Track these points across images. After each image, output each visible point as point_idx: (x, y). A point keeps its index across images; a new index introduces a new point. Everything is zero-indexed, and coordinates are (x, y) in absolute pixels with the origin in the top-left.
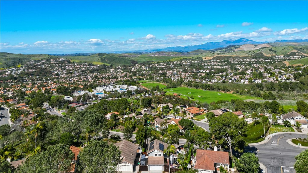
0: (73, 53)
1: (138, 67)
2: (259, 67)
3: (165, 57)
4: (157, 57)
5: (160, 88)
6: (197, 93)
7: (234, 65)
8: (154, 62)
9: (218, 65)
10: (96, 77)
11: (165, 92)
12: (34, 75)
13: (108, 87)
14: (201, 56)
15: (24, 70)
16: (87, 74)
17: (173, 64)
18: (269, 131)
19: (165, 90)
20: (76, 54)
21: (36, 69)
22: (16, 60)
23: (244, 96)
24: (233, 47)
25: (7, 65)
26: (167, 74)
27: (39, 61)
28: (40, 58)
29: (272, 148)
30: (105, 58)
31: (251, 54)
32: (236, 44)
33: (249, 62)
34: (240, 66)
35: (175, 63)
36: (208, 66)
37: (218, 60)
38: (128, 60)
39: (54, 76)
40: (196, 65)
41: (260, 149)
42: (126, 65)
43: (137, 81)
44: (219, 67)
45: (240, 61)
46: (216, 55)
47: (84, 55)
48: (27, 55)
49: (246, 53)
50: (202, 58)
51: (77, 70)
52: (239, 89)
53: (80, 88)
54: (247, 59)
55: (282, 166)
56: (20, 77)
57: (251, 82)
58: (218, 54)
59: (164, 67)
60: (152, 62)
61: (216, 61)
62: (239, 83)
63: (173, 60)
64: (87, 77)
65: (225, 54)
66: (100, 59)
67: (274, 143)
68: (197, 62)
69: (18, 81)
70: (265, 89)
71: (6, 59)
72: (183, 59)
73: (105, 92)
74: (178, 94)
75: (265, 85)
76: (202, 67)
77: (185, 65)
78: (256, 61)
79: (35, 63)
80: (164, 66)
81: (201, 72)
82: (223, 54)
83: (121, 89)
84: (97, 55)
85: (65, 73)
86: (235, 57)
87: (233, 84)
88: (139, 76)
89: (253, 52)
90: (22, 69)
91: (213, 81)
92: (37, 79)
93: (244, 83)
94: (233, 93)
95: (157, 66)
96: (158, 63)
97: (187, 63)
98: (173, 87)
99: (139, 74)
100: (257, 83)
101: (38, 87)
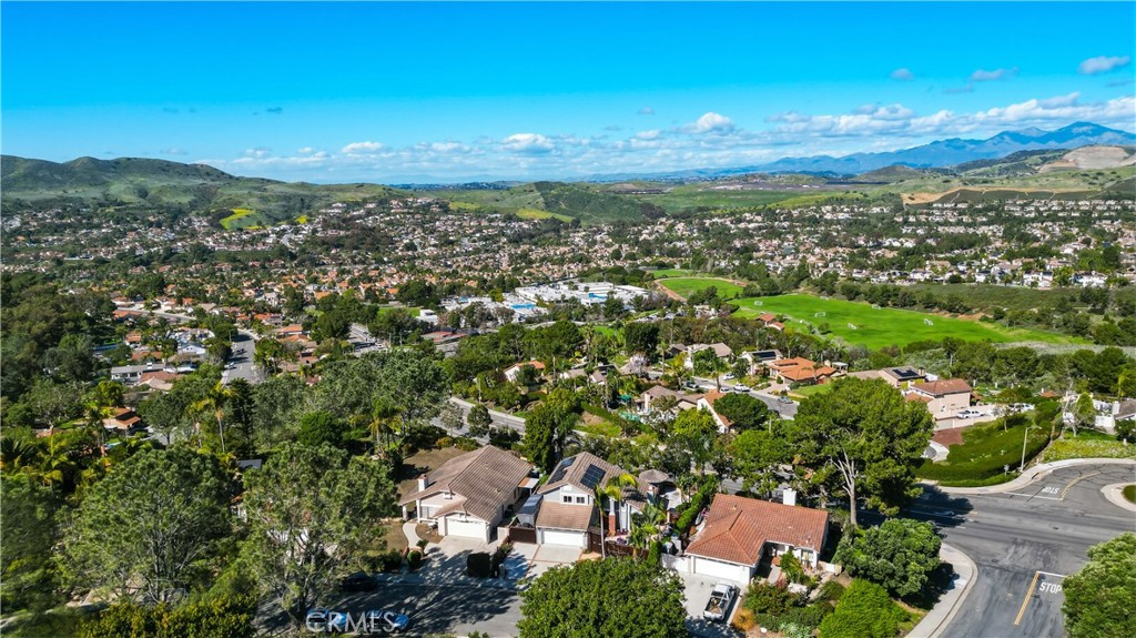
0: (462, 182)
1: (662, 227)
2: (1119, 230)
3: (763, 193)
4: (735, 193)
5: (720, 294)
6: (847, 315)
7: (1020, 224)
8: (719, 212)
9: (959, 223)
10: (524, 256)
11: (736, 309)
12: (343, 246)
13: (553, 287)
14: (899, 191)
15: (315, 231)
16: (499, 248)
17: (789, 217)
18: (1043, 453)
19: (735, 302)
20: (471, 184)
21: (348, 230)
22: (292, 203)
23: (1022, 331)
24: (1036, 158)
25: (269, 217)
26: (758, 250)
27: (358, 205)
28: (359, 196)
29: (1032, 507)
30: (558, 197)
31: (1102, 185)
32: (1053, 144)
33: (1085, 212)
34: (1045, 229)
35: (795, 213)
36: (919, 224)
37: (959, 206)
38: (633, 204)
39: (402, 251)
40: (873, 221)
41: (983, 509)
42: (627, 219)
43: (648, 272)
44: (961, 230)
45: (1050, 209)
46: (956, 186)
47: (496, 187)
48: (326, 186)
49: (1080, 179)
50: (898, 196)
51: (471, 236)
52: (1008, 306)
53: (469, 288)
54: (1080, 203)
55: (1040, 570)
56: (303, 251)
57: (1064, 281)
58: (965, 184)
59: (754, 229)
60: (715, 209)
61: (954, 209)
62: (1014, 284)
63: (788, 204)
64: (497, 256)
65: (992, 182)
66: (541, 199)
67: (1046, 494)
68: (876, 210)
69: (301, 264)
70: (1112, 309)
71: (264, 199)
72: (827, 202)
73: (541, 303)
74: (778, 316)
75: (1118, 294)
76: (893, 229)
77: (832, 220)
78: (1116, 210)
79: (347, 212)
80: (754, 222)
81: (886, 248)
82: (985, 182)
83: (592, 295)
84: (533, 188)
85: (433, 242)
86: (1030, 193)
87: (991, 287)
88: (662, 255)
89: (1113, 176)
90: (307, 229)
91: (918, 276)
92: (353, 258)
93: (1034, 284)
94: (981, 320)
95: (728, 223)
96: (732, 214)
97: (841, 216)
98: (765, 295)
99: (661, 249)
100: (1085, 285)
101: (352, 282)
